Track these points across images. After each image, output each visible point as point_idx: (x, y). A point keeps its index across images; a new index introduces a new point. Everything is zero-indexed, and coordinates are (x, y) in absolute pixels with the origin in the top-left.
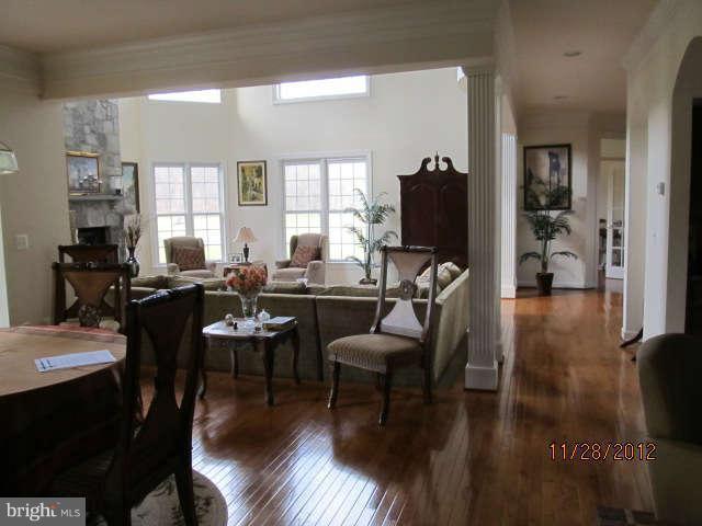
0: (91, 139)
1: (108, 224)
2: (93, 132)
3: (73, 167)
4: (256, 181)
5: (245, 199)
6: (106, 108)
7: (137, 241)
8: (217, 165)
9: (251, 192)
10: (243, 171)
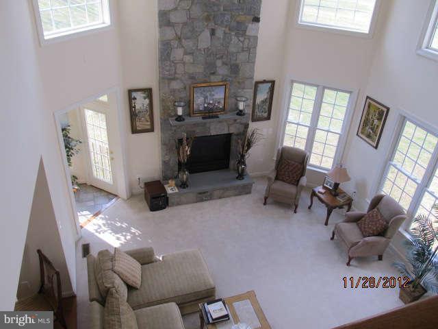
0: (223, 71)
1: (231, 132)
2: (224, 64)
3: (199, 95)
4: (376, 122)
5: (362, 133)
6: (243, 42)
7: (247, 150)
8: (350, 92)
9: (368, 130)
10: (369, 107)
